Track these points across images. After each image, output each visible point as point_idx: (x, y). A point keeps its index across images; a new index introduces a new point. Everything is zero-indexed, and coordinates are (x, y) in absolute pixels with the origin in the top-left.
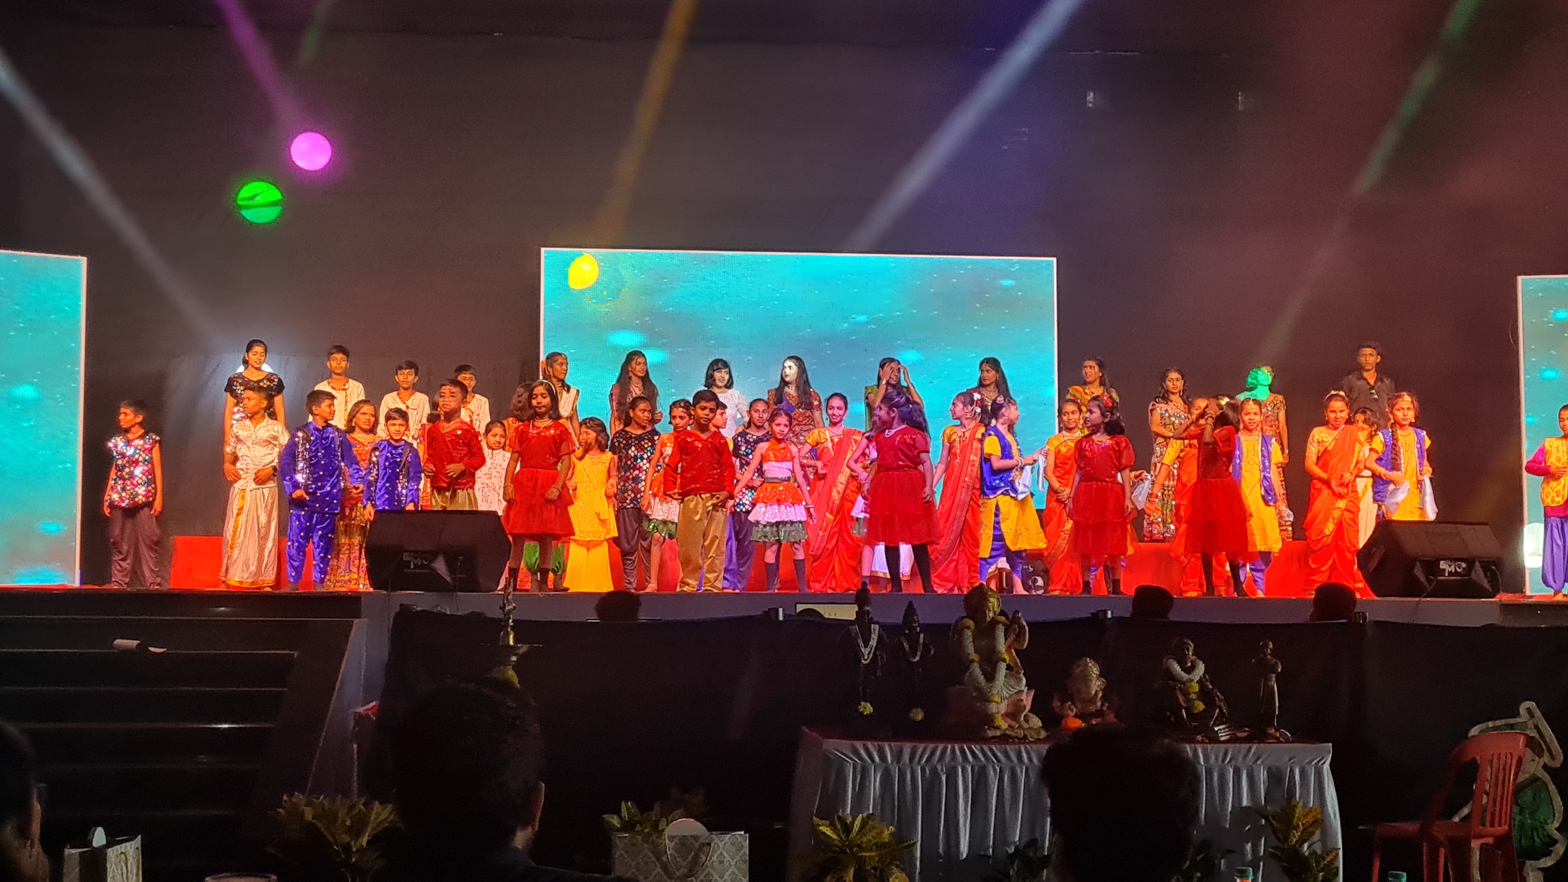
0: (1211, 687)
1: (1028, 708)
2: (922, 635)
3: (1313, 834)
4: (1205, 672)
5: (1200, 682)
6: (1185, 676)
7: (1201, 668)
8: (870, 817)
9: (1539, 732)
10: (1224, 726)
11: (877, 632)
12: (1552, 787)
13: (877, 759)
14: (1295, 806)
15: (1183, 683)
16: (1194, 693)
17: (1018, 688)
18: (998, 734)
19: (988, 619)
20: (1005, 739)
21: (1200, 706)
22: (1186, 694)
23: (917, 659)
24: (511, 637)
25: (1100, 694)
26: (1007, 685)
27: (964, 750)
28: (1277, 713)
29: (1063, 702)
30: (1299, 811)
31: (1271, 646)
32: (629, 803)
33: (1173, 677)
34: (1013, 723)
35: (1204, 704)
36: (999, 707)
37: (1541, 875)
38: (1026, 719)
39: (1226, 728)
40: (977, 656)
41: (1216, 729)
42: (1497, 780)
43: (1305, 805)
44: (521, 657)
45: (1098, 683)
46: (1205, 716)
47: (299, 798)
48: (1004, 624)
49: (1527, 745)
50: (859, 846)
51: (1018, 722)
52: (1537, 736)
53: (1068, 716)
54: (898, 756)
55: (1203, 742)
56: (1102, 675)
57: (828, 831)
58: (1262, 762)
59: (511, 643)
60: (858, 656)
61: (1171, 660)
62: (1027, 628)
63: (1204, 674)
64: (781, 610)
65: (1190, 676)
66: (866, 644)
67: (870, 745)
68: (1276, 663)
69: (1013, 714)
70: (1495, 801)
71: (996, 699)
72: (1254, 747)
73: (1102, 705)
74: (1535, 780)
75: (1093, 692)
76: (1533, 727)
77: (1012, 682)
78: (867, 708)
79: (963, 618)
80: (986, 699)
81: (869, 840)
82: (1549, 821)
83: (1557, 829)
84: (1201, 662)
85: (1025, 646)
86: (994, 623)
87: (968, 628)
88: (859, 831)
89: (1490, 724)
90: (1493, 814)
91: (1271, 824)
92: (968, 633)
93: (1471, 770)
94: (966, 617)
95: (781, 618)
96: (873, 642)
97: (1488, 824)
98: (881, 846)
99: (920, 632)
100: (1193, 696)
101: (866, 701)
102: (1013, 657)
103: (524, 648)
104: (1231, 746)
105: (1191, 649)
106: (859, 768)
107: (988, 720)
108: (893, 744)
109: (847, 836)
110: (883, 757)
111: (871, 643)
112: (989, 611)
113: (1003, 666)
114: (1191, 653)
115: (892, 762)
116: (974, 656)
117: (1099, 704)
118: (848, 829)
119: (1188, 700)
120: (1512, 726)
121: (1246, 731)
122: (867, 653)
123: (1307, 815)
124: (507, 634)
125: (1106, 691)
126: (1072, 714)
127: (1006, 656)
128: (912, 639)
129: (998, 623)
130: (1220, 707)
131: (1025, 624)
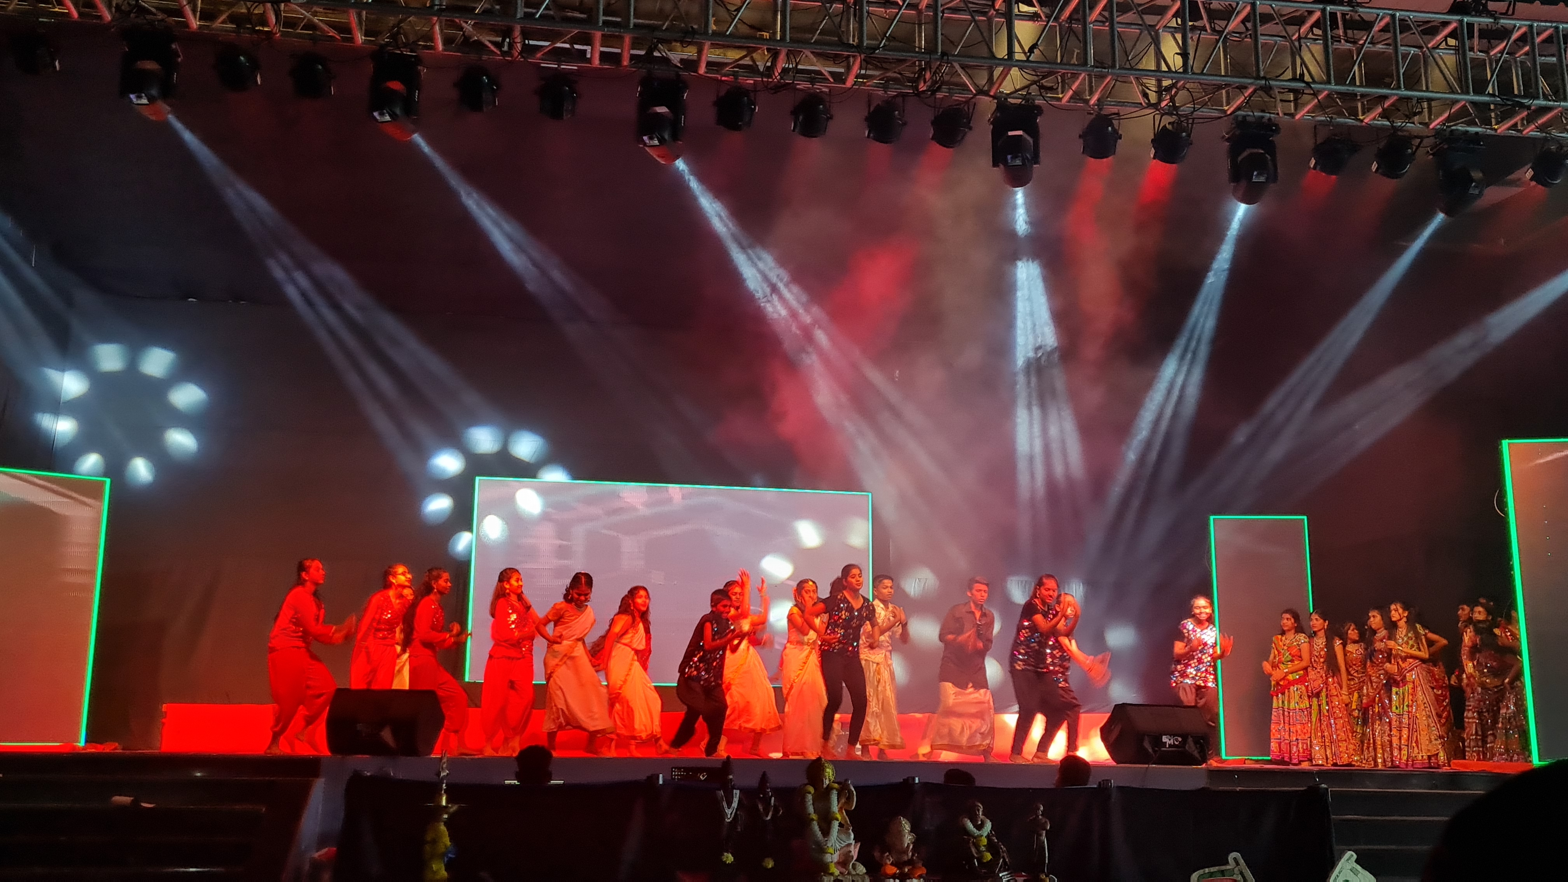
0: (996, 841)
1: (855, 858)
2: (773, 798)
4: (992, 829)
5: (988, 837)
6: (977, 832)
7: (988, 825)
9: (1244, 877)
10: (1006, 873)
11: (738, 796)
15: (975, 838)
16: (984, 846)
17: (848, 842)
19: (825, 786)
21: (988, 856)
22: (977, 846)
23: (769, 818)
24: (444, 798)
25: (911, 847)
26: (839, 839)
28: (1047, 862)
29: (883, 853)
31: (1042, 808)
33: (967, 833)
35: (992, 854)
36: (832, 858)
41: (1001, 875)
44: (452, 816)
45: (910, 837)
46: (992, 864)
48: (837, 790)
52: (1241, 880)
53: (886, 864)
56: (912, 830)
59: (444, 803)
60: (723, 815)
61: (967, 819)
62: (855, 792)
63: (991, 831)
64: (661, 775)
65: (980, 832)
66: (729, 806)
68: (1046, 822)
69: (843, 863)
71: (831, 850)
73: (913, 855)
75: (906, 845)
76: (1238, 873)
77: (843, 837)
78: (728, 858)
79: (806, 785)
80: (822, 850)
84: (989, 821)
85: (853, 808)
86: (829, 789)
87: (810, 793)
89: (1207, 870)
92: (810, 797)
95: (661, 782)
96: (735, 804)
100: (983, 848)
101: (727, 852)
103: (454, 808)
105: (981, 810)
111: (733, 805)
113: (836, 824)
114: (981, 814)
117: (910, 854)
119: (979, 852)
120: (1223, 873)
122: (730, 813)
124: (441, 796)
125: (916, 843)
126: (889, 863)
127: (839, 816)
128: (766, 802)
129: (832, 789)
130: (1003, 857)
131: (853, 789)
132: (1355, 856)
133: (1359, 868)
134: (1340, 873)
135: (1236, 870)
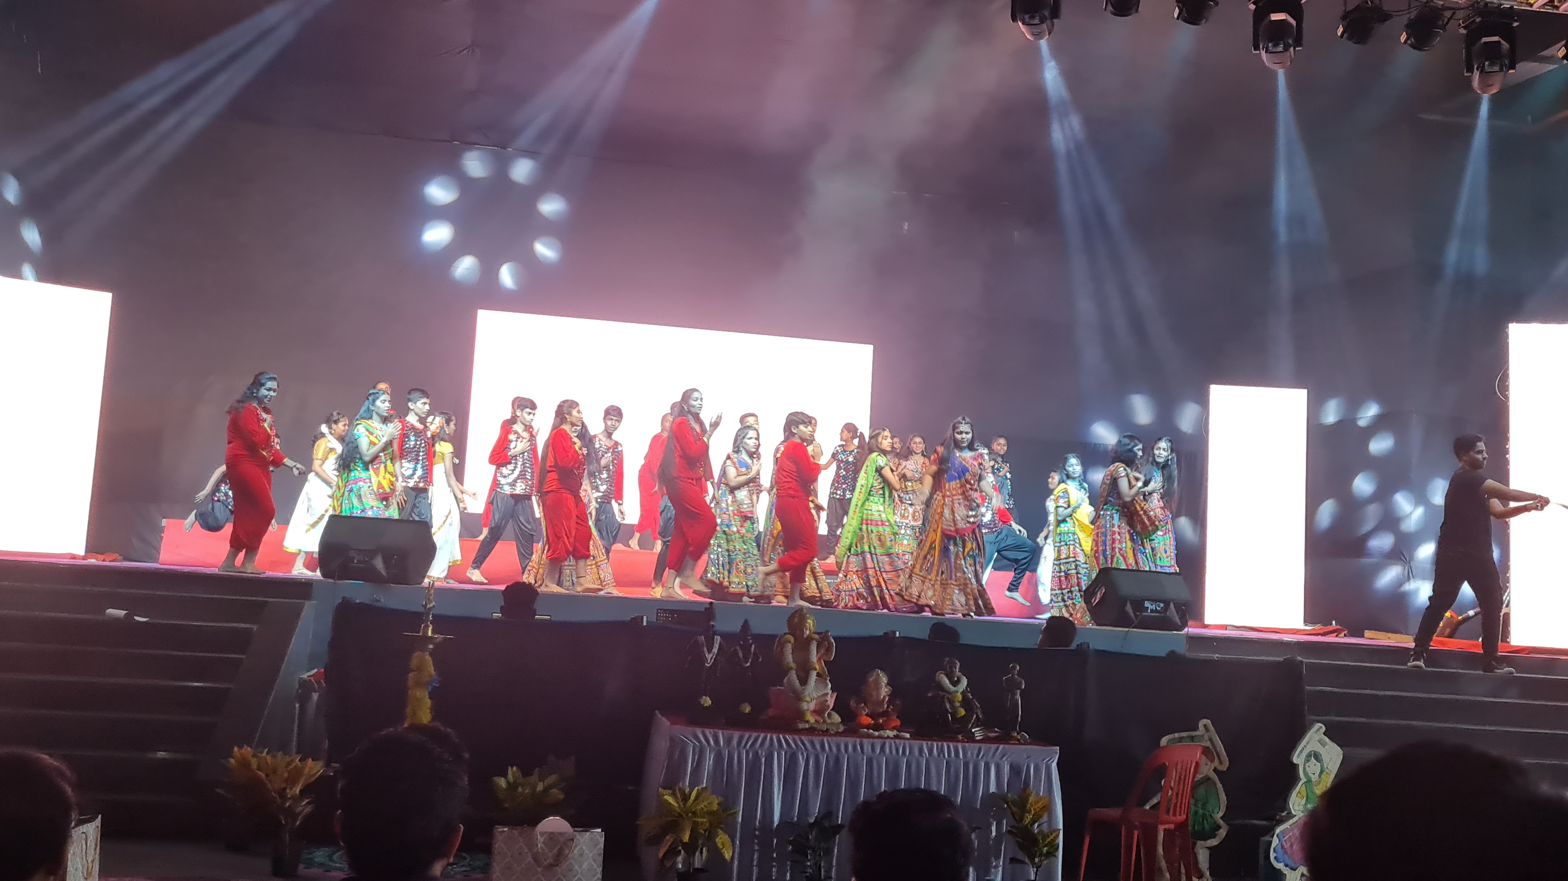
0: (971, 697)
1: (831, 708)
2: (753, 646)
3: (1041, 817)
4: (967, 685)
5: (963, 693)
6: (952, 688)
7: (964, 682)
8: (703, 789)
9: (1212, 743)
10: (979, 728)
11: (718, 642)
12: (1219, 785)
13: (712, 742)
14: (1029, 795)
15: (950, 693)
16: (959, 702)
17: (826, 692)
18: (807, 727)
19: (805, 636)
20: (811, 731)
21: (962, 712)
22: (951, 702)
23: (748, 664)
24: (430, 629)
25: (887, 698)
26: (816, 688)
27: (780, 738)
28: (1020, 720)
29: (859, 703)
30: (1031, 799)
31: (1018, 668)
32: (515, 769)
33: (941, 687)
34: (819, 718)
35: (965, 710)
36: (809, 706)
37: (1207, 852)
38: (829, 715)
39: (980, 730)
40: (795, 664)
41: (973, 730)
42: (1180, 778)
43: (1038, 793)
44: (437, 646)
45: (886, 690)
46: (966, 719)
47: (247, 750)
48: (817, 640)
49: (1203, 753)
50: (694, 813)
51: (823, 718)
52: (1211, 747)
53: (862, 715)
54: (728, 741)
55: (963, 741)
56: (889, 684)
57: (671, 800)
58: (1007, 758)
59: (430, 633)
60: (704, 660)
61: (943, 675)
62: (834, 644)
63: (966, 688)
64: (645, 618)
65: (956, 688)
66: (709, 652)
67: (707, 731)
68: (1021, 682)
69: (819, 711)
70: (1177, 794)
71: (808, 699)
72: (1001, 746)
73: (888, 707)
74: (1207, 779)
75: (882, 697)
76: (1208, 740)
77: (821, 686)
78: (707, 701)
79: (786, 633)
80: (799, 697)
81: (702, 808)
82: (1216, 812)
83: (1221, 818)
84: (965, 678)
85: (831, 659)
86: (810, 639)
88: (695, 800)
89: (1177, 735)
90: (1176, 805)
91: (1011, 808)
92: (789, 647)
93: (1161, 771)
94: (788, 634)
95: (645, 624)
96: (715, 650)
97: (1171, 812)
98: (711, 813)
99: (752, 643)
100: (958, 704)
101: (706, 696)
102: (822, 666)
103: (439, 638)
104: (983, 746)
105: (958, 667)
106: (697, 749)
107: (800, 715)
108: (725, 731)
109: (685, 804)
110: (717, 741)
111: (713, 651)
112: (807, 629)
113: (814, 674)
114: (957, 670)
115: (724, 745)
116: (793, 665)
117: (886, 706)
118: (685, 798)
119: (953, 707)
120: (1192, 738)
121: (996, 732)
122: (710, 657)
123: (1038, 802)
124: (427, 626)
125: (892, 696)
126: (864, 713)
127: (817, 667)
128: (746, 648)
129: (812, 639)
130: (977, 714)
131: (833, 641)
132: (1324, 728)
133: (1327, 739)
134: (1307, 743)
135: (1206, 737)
